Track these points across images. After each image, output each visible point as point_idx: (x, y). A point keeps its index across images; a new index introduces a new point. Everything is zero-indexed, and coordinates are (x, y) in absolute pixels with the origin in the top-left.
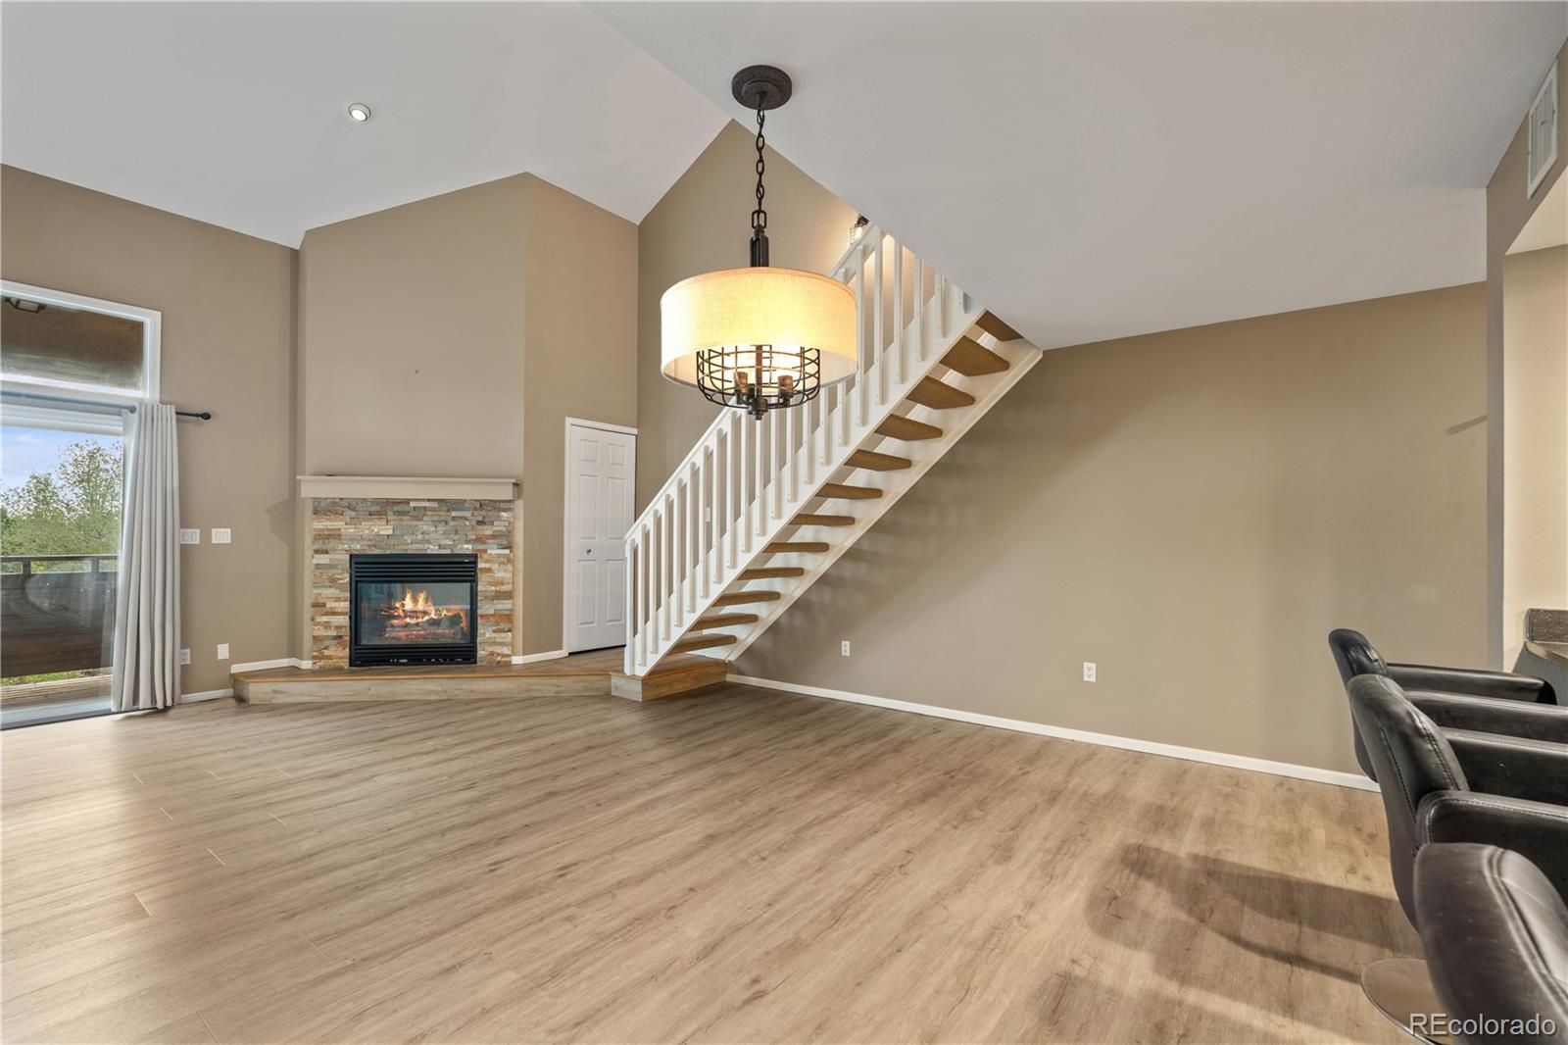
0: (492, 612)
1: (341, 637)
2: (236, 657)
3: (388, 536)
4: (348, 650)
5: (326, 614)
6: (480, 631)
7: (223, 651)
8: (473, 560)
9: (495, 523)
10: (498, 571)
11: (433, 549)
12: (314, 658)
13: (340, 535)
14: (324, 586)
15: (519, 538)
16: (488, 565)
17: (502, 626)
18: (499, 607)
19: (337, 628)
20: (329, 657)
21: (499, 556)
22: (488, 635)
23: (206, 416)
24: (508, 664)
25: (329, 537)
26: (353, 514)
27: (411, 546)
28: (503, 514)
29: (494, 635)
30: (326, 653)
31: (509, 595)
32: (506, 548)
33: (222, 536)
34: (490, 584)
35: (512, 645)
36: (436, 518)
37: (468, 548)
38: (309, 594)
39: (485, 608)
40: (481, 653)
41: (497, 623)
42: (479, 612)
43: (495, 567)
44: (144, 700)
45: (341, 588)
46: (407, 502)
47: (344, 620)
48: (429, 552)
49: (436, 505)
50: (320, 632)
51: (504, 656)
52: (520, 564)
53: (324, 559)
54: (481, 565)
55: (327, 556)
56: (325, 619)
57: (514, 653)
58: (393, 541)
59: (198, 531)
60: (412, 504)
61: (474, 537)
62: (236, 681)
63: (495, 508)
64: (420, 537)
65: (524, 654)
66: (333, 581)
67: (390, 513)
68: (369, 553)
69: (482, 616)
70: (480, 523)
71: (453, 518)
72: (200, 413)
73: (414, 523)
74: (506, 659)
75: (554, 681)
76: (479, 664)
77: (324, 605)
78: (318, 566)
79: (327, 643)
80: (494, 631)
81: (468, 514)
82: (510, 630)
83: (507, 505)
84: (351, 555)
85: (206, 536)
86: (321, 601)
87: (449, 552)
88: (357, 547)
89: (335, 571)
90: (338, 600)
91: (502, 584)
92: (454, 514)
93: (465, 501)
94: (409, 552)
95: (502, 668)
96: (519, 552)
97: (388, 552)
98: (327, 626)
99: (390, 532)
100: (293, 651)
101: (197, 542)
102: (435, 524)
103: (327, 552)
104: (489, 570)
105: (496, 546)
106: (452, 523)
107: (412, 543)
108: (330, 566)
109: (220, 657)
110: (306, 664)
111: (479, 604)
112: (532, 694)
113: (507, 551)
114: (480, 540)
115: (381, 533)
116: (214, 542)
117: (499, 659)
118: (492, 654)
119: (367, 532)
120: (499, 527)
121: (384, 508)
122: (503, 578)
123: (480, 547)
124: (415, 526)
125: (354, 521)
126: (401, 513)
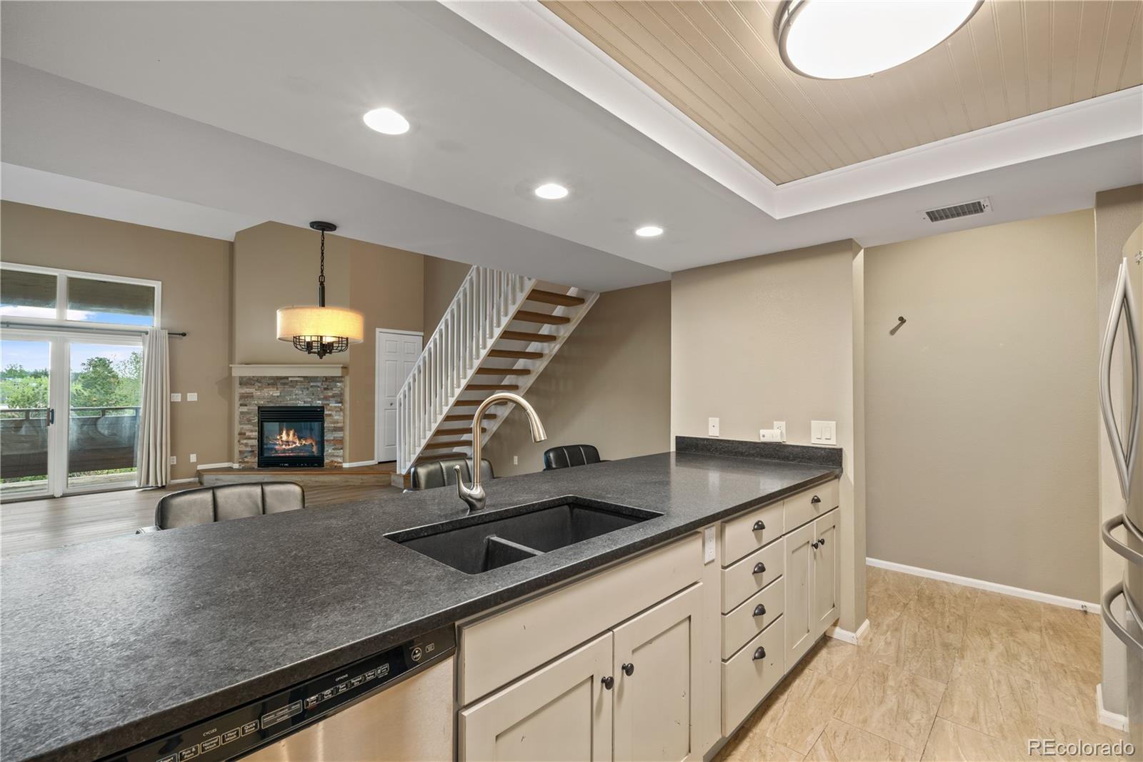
0: (332, 438)
1: (253, 451)
2: (199, 461)
3: (278, 396)
4: (257, 458)
5: (246, 439)
6: (325, 450)
7: (193, 458)
8: (322, 408)
9: (334, 389)
10: (334, 416)
11: (301, 404)
12: (240, 462)
13: (253, 396)
14: (245, 424)
15: (347, 397)
16: (330, 412)
17: (337, 446)
18: (336, 435)
19: (252, 446)
20: (247, 462)
21: (336, 407)
22: (330, 451)
23: (184, 335)
24: (341, 467)
25: (247, 397)
26: (260, 385)
27: (289, 402)
28: (338, 384)
29: (333, 451)
30: (246, 460)
31: (341, 429)
32: (339, 403)
33: (192, 397)
34: (331, 423)
35: (343, 457)
36: (303, 387)
37: (319, 403)
38: (237, 428)
39: (328, 436)
40: (326, 461)
41: (335, 445)
42: (325, 438)
43: (334, 413)
44: (152, 483)
45: (253, 424)
46: (287, 378)
47: (255, 442)
48: (299, 405)
49: (302, 379)
50: (244, 448)
51: (338, 463)
52: (348, 412)
53: (245, 409)
54: (326, 412)
55: (246, 407)
56: (245, 441)
57: (344, 462)
58: (279, 400)
59: (180, 394)
60: (290, 379)
61: (322, 397)
62: (199, 474)
63: (333, 381)
64: (294, 397)
65: (349, 462)
66: (249, 421)
67: (278, 384)
68: (268, 405)
69: (327, 441)
70: (325, 389)
71: (312, 386)
72: (181, 332)
73: (291, 389)
74: (340, 465)
75: (360, 477)
76: (325, 467)
77: (245, 434)
78: (242, 413)
79: (246, 454)
80: (333, 449)
81: (319, 384)
82: (342, 449)
83: (340, 379)
84: (259, 407)
85: (184, 397)
86: (243, 431)
87: (309, 405)
88: (262, 403)
89: (251, 415)
90: (252, 431)
91: (338, 423)
92: (312, 384)
93: (318, 377)
94: (289, 405)
95: (337, 469)
96: (347, 405)
97: (277, 405)
98: (246, 445)
99: (279, 394)
100: (230, 459)
101: (180, 400)
102: (302, 390)
103: (246, 405)
104: (330, 415)
105: (334, 402)
106: (310, 389)
107: (290, 400)
108: (247, 413)
109: (191, 461)
110: (236, 466)
111: (325, 434)
112: (348, 484)
113: (340, 405)
114: (326, 398)
115: (274, 395)
116: (188, 400)
117: (336, 464)
118: (332, 461)
119: (267, 394)
120: (336, 391)
121: (275, 381)
122: (338, 419)
123: (326, 402)
124: (292, 391)
125: (260, 388)
126: (284, 384)
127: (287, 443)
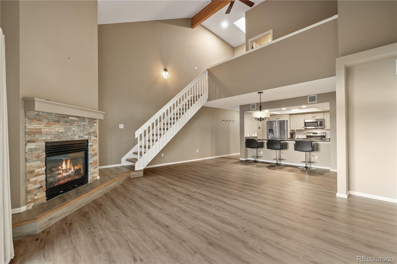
0: (92, 162)
1: (42, 187)
3: (61, 132)
4: (45, 193)
5: (35, 176)
6: (89, 170)
8: (87, 141)
9: (93, 127)
11: (76, 138)
12: (28, 203)
13: (41, 132)
14: (33, 161)
15: (98, 133)
18: (94, 159)
19: (41, 182)
20: (38, 199)
21: (94, 140)
22: (92, 171)
24: (97, 180)
25: (35, 133)
26: (46, 121)
28: (94, 124)
30: (35, 198)
31: (96, 155)
34: (92, 151)
35: (97, 172)
37: (86, 137)
39: (91, 160)
40: (89, 178)
41: (94, 165)
42: (89, 162)
43: (93, 144)
45: (41, 161)
46: (68, 116)
47: (43, 178)
48: (75, 139)
49: (77, 119)
50: (33, 187)
52: (98, 143)
53: (32, 146)
54: (89, 144)
55: (34, 144)
56: (34, 179)
57: (97, 176)
58: (62, 135)
60: (70, 118)
61: (88, 133)
63: (92, 122)
66: (38, 157)
67: (61, 121)
68: (54, 141)
69: (90, 164)
70: (90, 127)
73: (70, 126)
74: (96, 178)
76: (89, 183)
77: (34, 171)
79: (35, 192)
80: (93, 169)
81: (86, 123)
82: (96, 167)
83: (95, 120)
84: (45, 143)
86: (31, 169)
87: (80, 139)
88: (49, 139)
89: (39, 152)
90: (40, 167)
91: (95, 151)
92: (83, 123)
93: (85, 118)
94: (68, 140)
95: (95, 182)
96: (98, 138)
97: (61, 140)
98: (36, 182)
99: (63, 131)
103: (34, 142)
104: (92, 146)
105: (93, 136)
108: (36, 149)
110: (24, 209)
111: (89, 159)
113: (96, 138)
115: (60, 131)
118: (93, 177)
119: (54, 130)
120: (94, 129)
121: (60, 119)
122: (95, 148)
123: (90, 137)
124: (70, 128)
125: (48, 125)
126: (66, 122)
127: (66, 171)
